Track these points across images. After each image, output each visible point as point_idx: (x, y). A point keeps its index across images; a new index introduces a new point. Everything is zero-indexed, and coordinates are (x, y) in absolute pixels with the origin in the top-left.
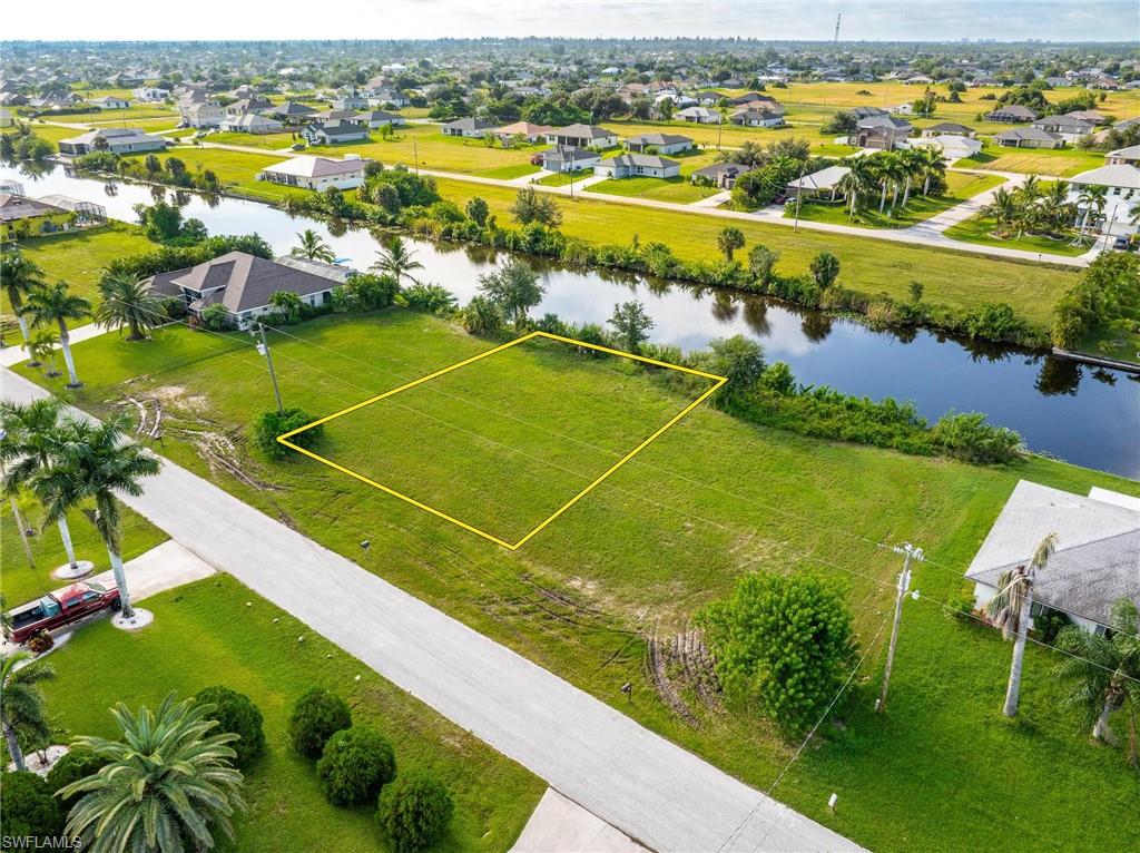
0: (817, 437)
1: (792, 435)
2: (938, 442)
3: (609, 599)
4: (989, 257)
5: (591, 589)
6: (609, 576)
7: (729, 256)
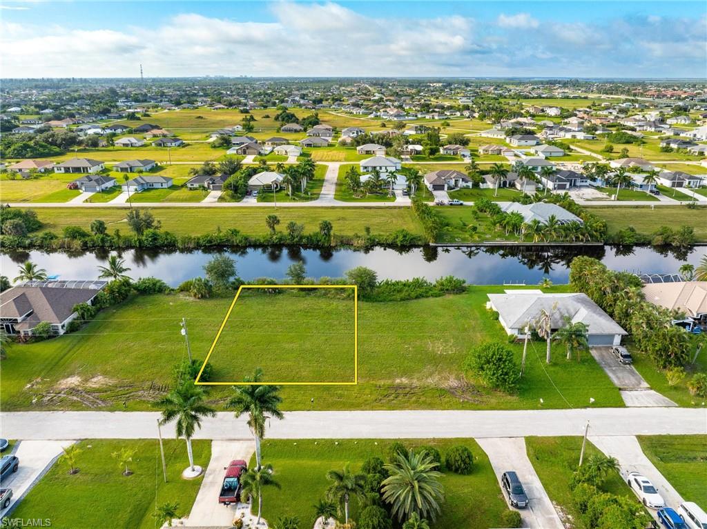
0: (404, 300)
1: (395, 302)
2: (442, 290)
3: (415, 381)
4: (366, 208)
5: (405, 381)
6: (405, 373)
7: (274, 229)
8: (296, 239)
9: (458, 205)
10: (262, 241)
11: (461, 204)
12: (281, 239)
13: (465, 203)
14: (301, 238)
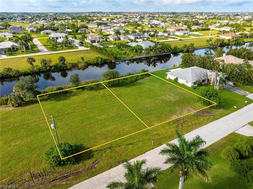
3: (179, 115)
5: (176, 117)
7: (32, 65)
8: (48, 68)
9: (106, 47)
10: (29, 72)
11: (108, 47)
12: (39, 69)
13: (109, 46)
14: (51, 67)
